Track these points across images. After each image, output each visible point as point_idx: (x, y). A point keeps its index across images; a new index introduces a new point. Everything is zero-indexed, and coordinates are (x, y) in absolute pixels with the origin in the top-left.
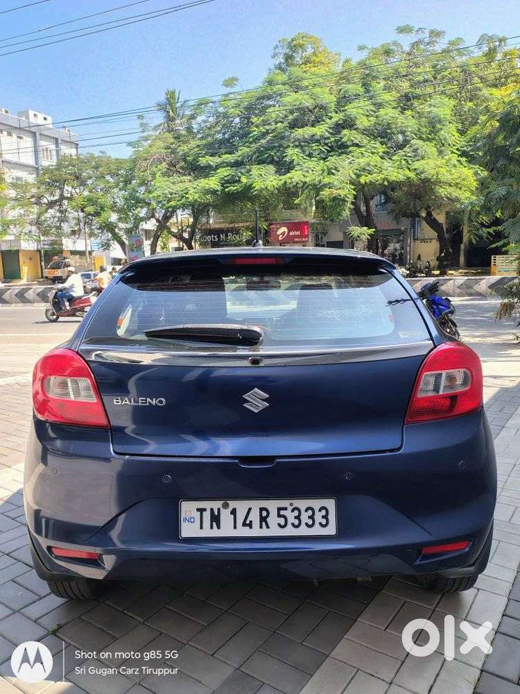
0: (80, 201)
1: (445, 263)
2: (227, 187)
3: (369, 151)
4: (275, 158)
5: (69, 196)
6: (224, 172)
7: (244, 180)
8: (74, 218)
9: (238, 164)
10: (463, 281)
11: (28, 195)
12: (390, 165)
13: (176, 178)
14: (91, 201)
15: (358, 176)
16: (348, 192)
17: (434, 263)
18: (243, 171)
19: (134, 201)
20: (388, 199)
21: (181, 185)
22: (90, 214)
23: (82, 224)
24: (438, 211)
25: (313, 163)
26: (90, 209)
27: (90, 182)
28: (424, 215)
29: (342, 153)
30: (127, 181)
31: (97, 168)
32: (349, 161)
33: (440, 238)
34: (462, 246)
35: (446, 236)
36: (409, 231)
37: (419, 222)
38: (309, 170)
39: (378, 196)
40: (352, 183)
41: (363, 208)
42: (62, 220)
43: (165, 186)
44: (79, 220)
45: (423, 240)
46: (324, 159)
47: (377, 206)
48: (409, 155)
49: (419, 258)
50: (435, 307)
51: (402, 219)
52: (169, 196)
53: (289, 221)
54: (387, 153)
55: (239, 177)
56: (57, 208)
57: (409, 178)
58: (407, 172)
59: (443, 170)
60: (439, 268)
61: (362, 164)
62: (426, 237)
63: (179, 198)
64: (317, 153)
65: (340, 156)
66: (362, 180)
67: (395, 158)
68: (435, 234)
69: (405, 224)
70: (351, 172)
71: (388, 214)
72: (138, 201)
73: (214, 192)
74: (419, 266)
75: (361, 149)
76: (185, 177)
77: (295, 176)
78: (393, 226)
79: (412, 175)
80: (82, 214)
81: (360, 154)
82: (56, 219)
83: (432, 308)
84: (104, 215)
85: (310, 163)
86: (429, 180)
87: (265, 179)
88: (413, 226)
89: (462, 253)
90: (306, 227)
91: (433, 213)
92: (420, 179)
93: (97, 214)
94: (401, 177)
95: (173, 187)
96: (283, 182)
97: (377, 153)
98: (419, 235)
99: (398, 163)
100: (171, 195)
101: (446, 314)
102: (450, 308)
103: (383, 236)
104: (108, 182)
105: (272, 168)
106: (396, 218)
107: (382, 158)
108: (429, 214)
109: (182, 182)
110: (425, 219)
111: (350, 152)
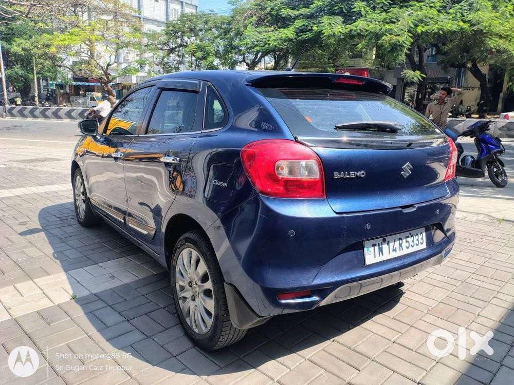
0: (193, 48)
1: (485, 108)
2: (301, 36)
3: (427, 5)
4: (344, 10)
5: (185, 44)
6: (299, 23)
7: (315, 28)
8: (189, 62)
9: (311, 17)
10: (504, 124)
11: (156, 42)
12: (445, 17)
13: (262, 29)
14: (199, 48)
15: (416, 26)
16: (406, 39)
17: (474, 108)
18: (315, 22)
19: (230, 48)
20: (439, 51)
21: (265, 34)
22: (198, 58)
23: (194, 66)
24: (482, 63)
25: (375, 15)
26: (199, 54)
27: (200, 33)
28: (469, 65)
29: (403, 6)
30: (227, 32)
31: (206, 22)
32: (408, 13)
33: (483, 87)
34: (502, 95)
35: (488, 85)
36: (454, 81)
37: (465, 72)
38: (373, 20)
39: (430, 49)
40: (409, 31)
41: (416, 59)
42: (180, 63)
43: (252, 35)
44: (192, 63)
45: (467, 88)
46: (386, 11)
47: (428, 57)
48: (465, 8)
49: (461, 102)
50: (483, 145)
51: (450, 69)
52: (255, 43)
53: (352, 68)
54: (444, 7)
55: (312, 27)
56: (177, 53)
57: (462, 29)
58: (461, 24)
59: (496, 22)
60: (478, 112)
61: (420, 17)
62: (469, 86)
63: (263, 45)
64: (380, 6)
65: (400, 9)
66: (419, 30)
67: (451, 11)
68: (478, 83)
69: (452, 73)
70: (410, 22)
71: (438, 64)
72: (233, 47)
73: (290, 40)
74: (460, 110)
75: (420, 4)
76: (269, 28)
77: (360, 25)
78: (442, 75)
79: (466, 26)
80: (194, 58)
81: (419, 8)
82: (176, 62)
83: (481, 146)
84: (210, 59)
85: (374, 14)
86: (482, 31)
87: (333, 27)
88: (459, 76)
89: (500, 101)
90: (366, 73)
91: (478, 65)
92: (473, 30)
93: (204, 58)
94: (455, 28)
95: (258, 35)
96: (349, 29)
97: (435, 7)
98: (463, 84)
99: (454, 15)
100: (257, 42)
101: (495, 153)
102: (499, 147)
103: (431, 83)
104: (213, 33)
105: (340, 19)
106: (445, 69)
107: (439, 11)
108: (474, 65)
109: (266, 32)
110: (470, 70)
111: (411, 6)
